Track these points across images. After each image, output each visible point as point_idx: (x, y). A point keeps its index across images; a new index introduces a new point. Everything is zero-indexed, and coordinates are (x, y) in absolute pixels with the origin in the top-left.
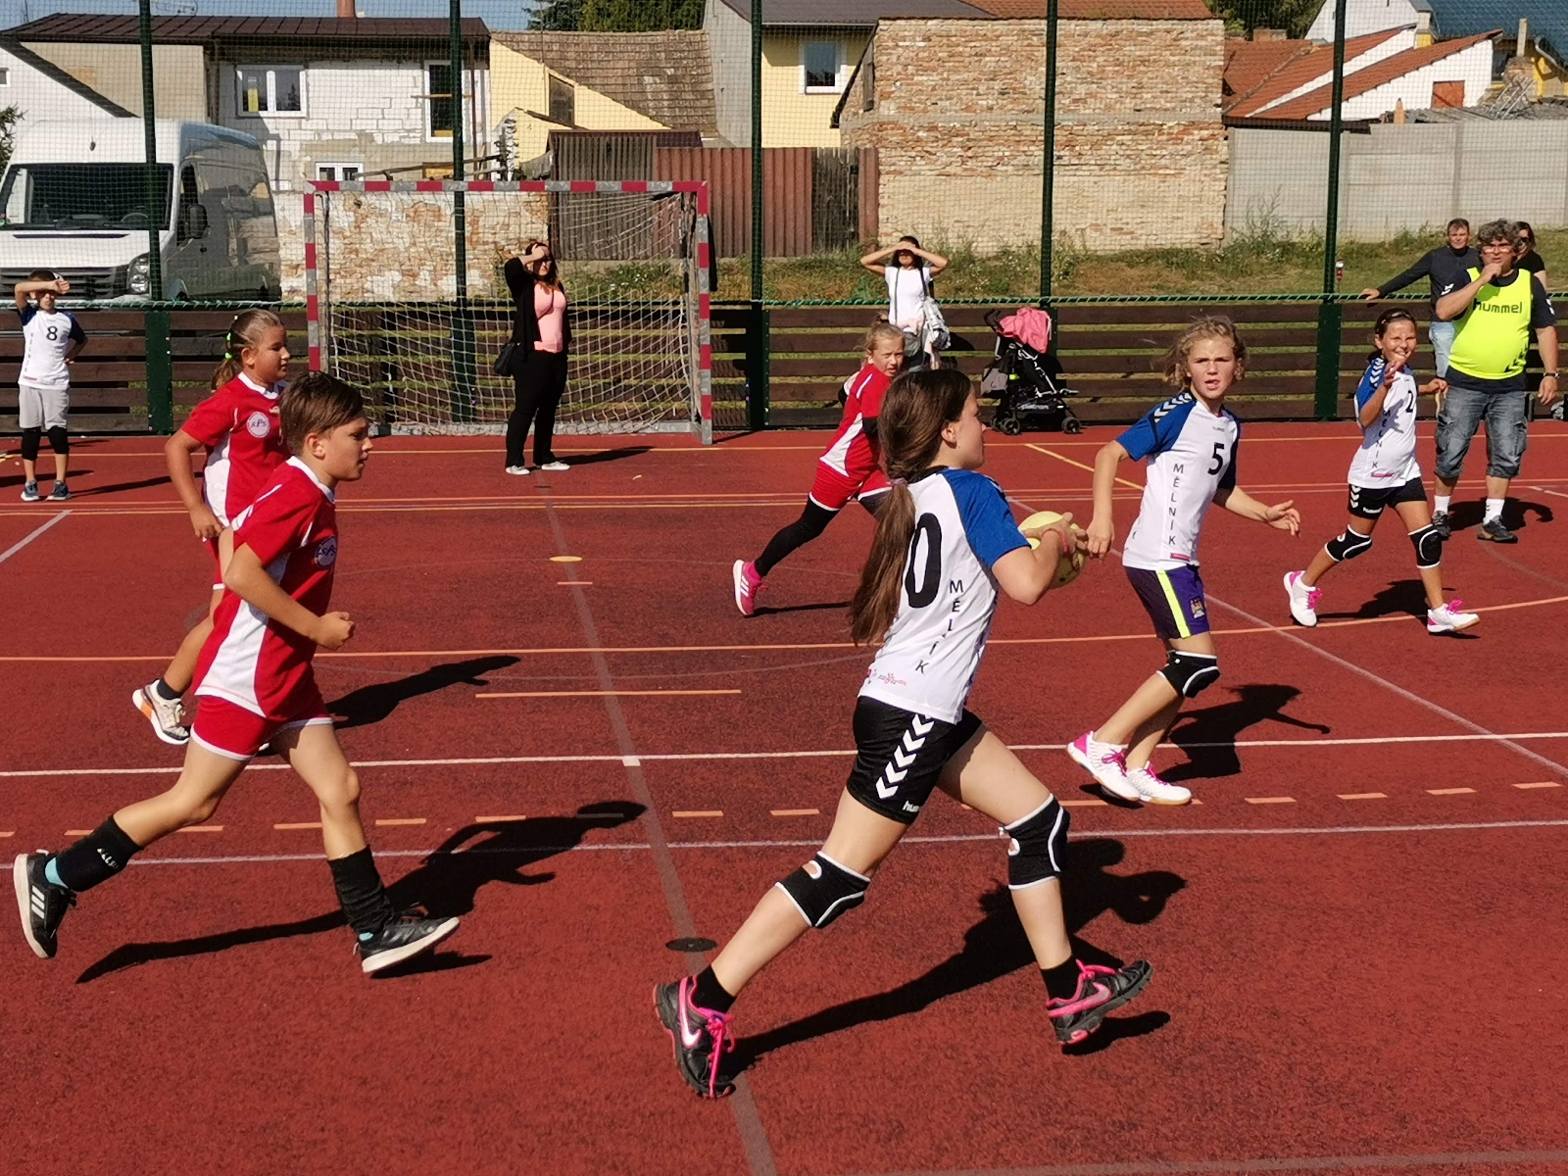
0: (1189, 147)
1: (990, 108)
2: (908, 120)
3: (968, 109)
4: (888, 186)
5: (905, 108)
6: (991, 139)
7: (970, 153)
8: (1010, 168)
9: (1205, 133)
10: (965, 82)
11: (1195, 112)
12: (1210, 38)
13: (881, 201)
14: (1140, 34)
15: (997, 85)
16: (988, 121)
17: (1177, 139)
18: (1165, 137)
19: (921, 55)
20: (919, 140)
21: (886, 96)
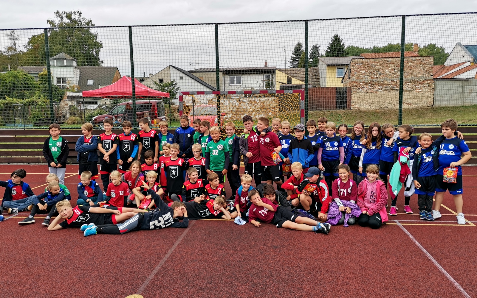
0: (425, 85)
1: (377, 78)
2: (358, 81)
3: (372, 78)
4: (353, 95)
5: (357, 78)
6: (377, 84)
7: (372, 87)
8: (381, 90)
9: (429, 82)
10: (372, 72)
11: (426, 77)
12: (430, 61)
13: (352, 98)
14: (413, 60)
15: (379, 73)
16: (377, 81)
17: (422, 83)
18: (419, 83)
19: (361, 66)
20: (361, 85)
21: (353, 76)
